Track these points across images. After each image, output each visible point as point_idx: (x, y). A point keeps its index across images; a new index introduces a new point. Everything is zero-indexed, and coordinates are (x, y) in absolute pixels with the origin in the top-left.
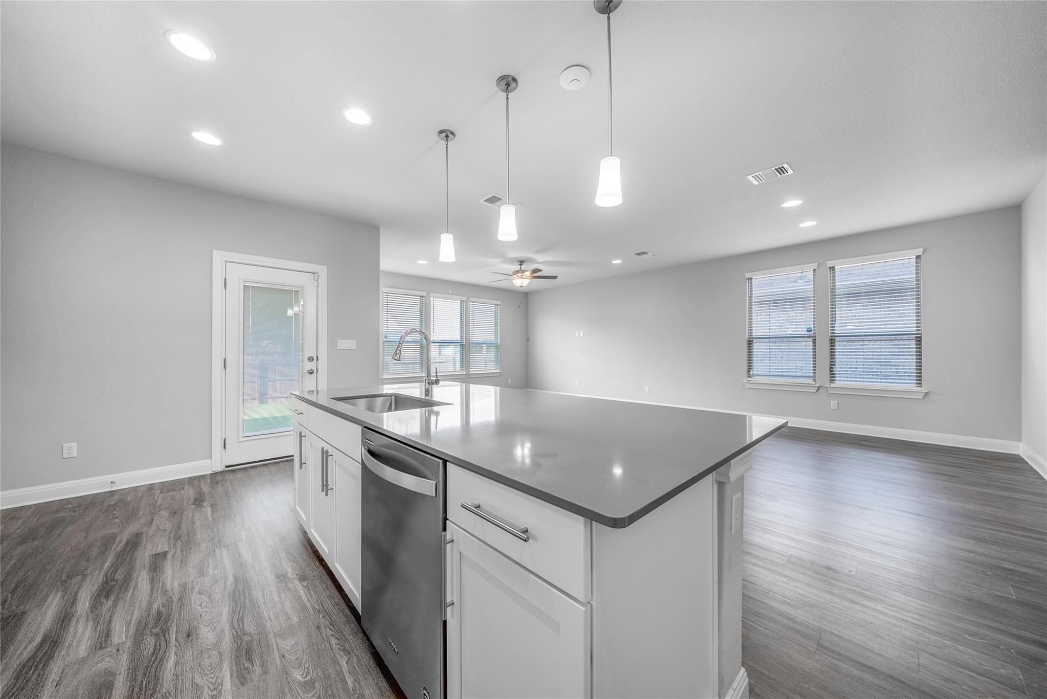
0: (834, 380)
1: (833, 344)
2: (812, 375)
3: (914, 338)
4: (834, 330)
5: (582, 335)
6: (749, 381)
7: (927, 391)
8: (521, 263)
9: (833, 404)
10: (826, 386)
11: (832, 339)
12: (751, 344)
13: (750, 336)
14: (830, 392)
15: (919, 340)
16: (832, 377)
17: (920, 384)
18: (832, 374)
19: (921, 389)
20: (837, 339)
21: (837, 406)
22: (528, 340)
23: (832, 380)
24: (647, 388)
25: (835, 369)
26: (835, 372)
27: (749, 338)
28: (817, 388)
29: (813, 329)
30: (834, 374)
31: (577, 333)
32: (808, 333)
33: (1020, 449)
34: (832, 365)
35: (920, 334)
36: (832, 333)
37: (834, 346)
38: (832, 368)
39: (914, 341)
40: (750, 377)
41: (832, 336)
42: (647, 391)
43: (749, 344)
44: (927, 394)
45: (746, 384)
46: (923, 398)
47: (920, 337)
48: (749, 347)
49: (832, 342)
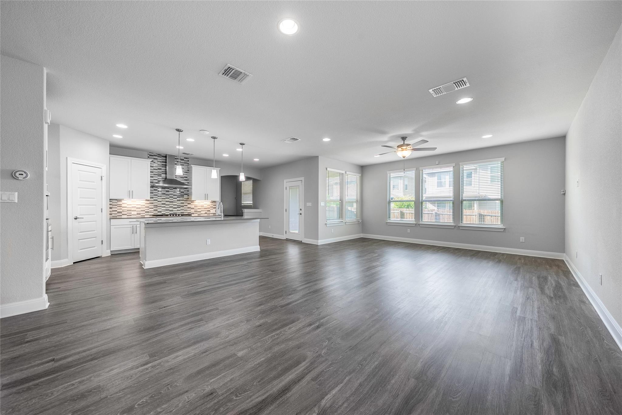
8: (404, 138)
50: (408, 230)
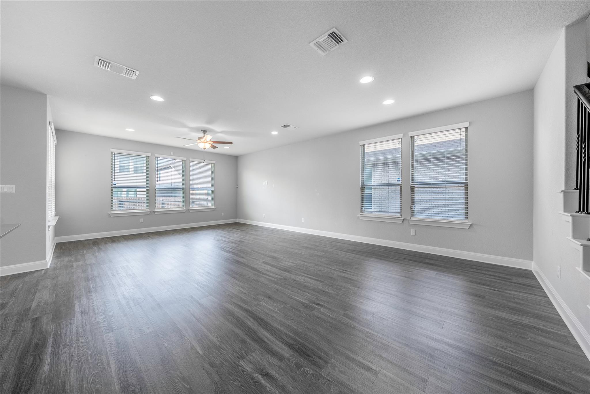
0: (414, 215)
1: (413, 190)
2: (399, 211)
3: (464, 186)
4: (414, 180)
5: (267, 184)
6: (362, 215)
7: (471, 224)
8: (205, 132)
9: (412, 232)
10: (408, 219)
11: (412, 187)
12: (363, 190)
13: (363, 184)
14: (411, 223)
15: (467, 187)
16: (412, 213)
17: (467, 218)
18: (412, 211)
19: (467, 222)
20: (416, 186)
21: (414, 233)
22: (237, 187)
23: (412, 215)
24: (303, 219)
25: (414, 207)
26: (414, 209)
27: (362, 186)
28: (402, 220)
29: (401, 179)
30: (414, 211)
31: (264, 182)
32: (398, 182)
33: (532, 266)
34: (412, 204)
35: (467, 183)
36: (413, 182)
37: (413, 191)
38: (412, 206)
39: (464, 187)
40: (362, 212)
41: (412, 185)
42: (303, 221)
43: (362, 190)
44: (471, 225)
45: (360, 217)
46: (469, 228)
47: (467, 185)
48: (362, 192)
49: (412, 188)
50: (141, 219)
